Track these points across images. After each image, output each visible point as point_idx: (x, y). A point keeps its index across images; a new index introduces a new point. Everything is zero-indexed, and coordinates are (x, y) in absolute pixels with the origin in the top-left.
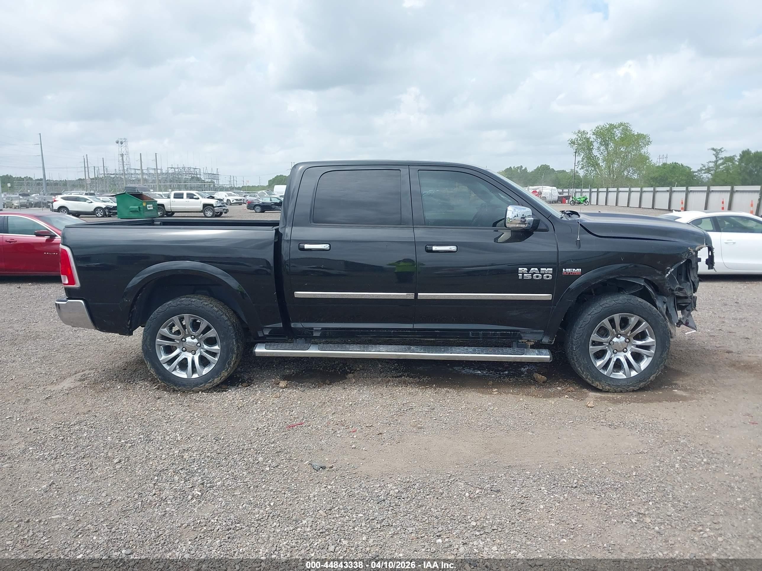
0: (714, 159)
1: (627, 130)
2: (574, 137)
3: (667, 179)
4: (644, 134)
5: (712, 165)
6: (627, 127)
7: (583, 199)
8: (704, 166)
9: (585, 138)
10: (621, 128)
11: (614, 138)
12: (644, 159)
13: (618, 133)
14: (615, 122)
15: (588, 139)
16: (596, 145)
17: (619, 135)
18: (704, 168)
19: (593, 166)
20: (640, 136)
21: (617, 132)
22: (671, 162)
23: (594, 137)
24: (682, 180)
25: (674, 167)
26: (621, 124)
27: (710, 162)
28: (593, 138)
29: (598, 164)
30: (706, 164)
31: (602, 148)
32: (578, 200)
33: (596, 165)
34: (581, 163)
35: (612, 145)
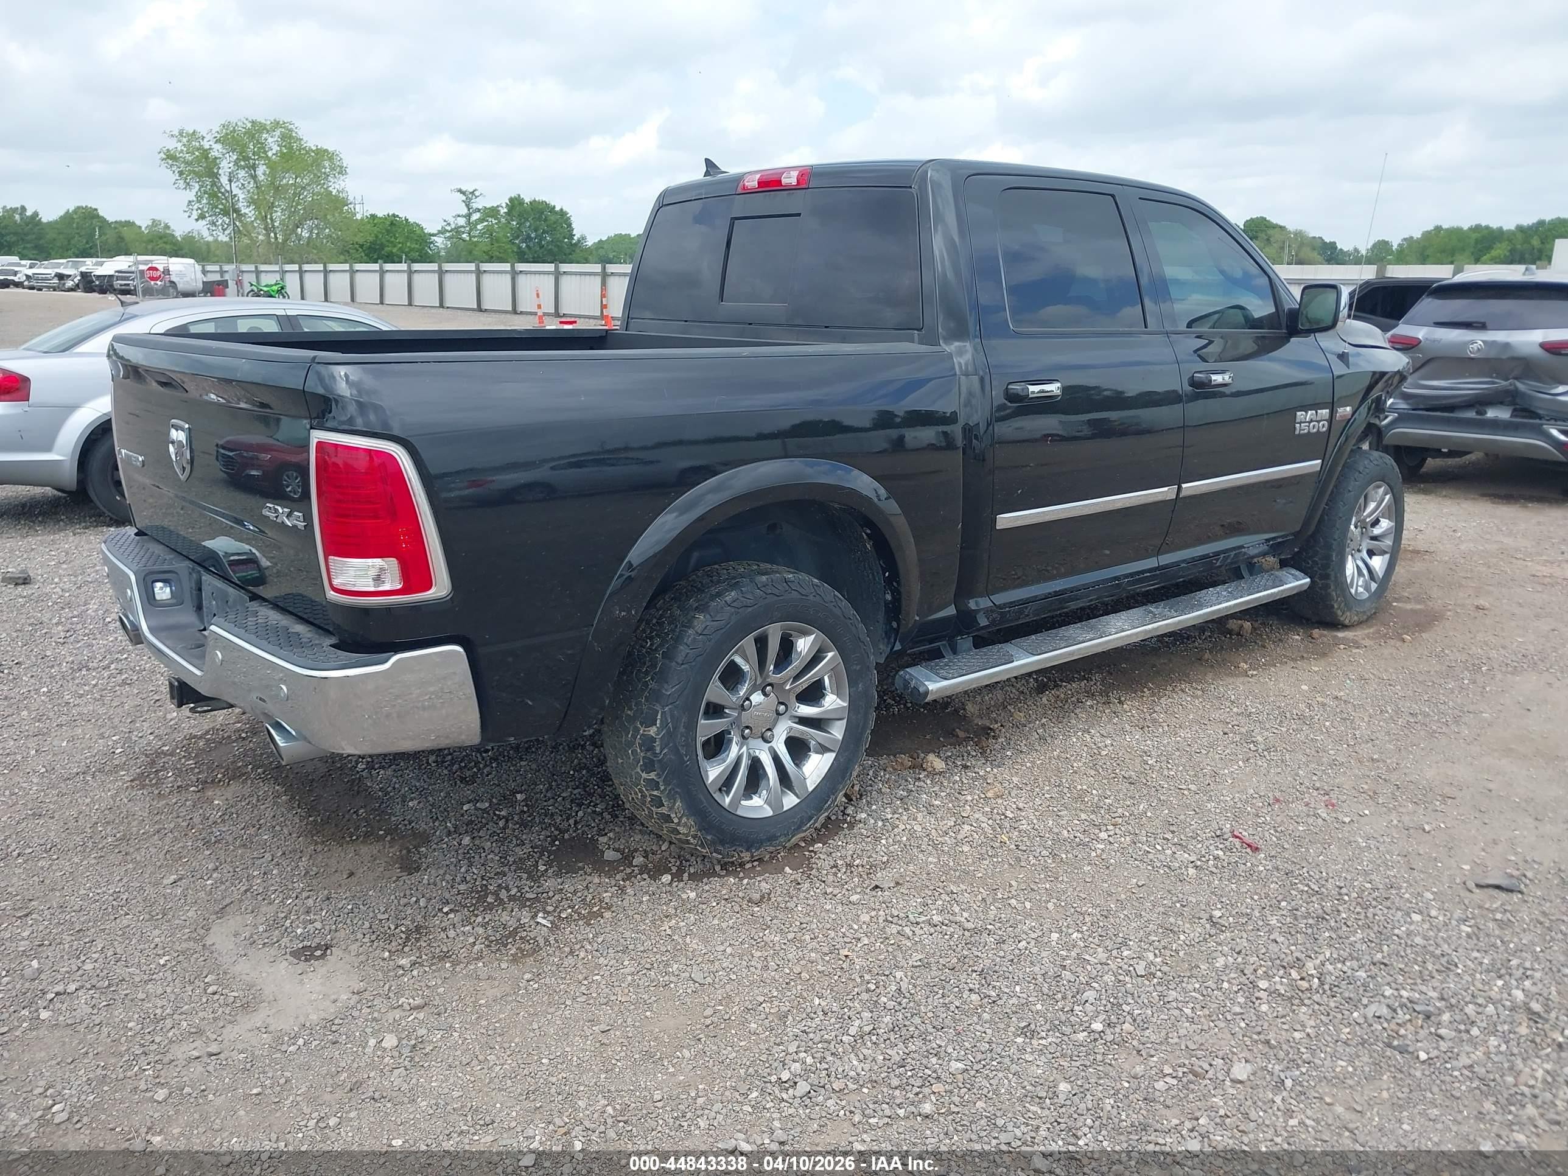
0: (465, 211)
1: (291, 137)
2: (173, 145)
3: (382, 246)
4: (330, 150)
5: (462, 221)
6: (291, 130)
7: (275, 288)
8: (449, 224)
9: (198, 149)
10: (278, 133)
11: (265, 152)
12: (339, 203)
13: (273, 144)
14: (265, 117)
15: (205, 153)
16: (226, 166)
17: (276, 148)
18: (449, 228)
19: (225, 213)
20: (321, 154)
21: (270, 140)
22: (386, 214)
23: (219, 146)
24: (412, 250)
25: (392, 224)
26: (277, 124)
27: (459, 216)
28: (217, 150)
29: (237, 211)
30: (451, 220)
31: (242, 173)
32: (265, 289)
33: (231, 210)
34: (195, 207)
35: (261, 170)
